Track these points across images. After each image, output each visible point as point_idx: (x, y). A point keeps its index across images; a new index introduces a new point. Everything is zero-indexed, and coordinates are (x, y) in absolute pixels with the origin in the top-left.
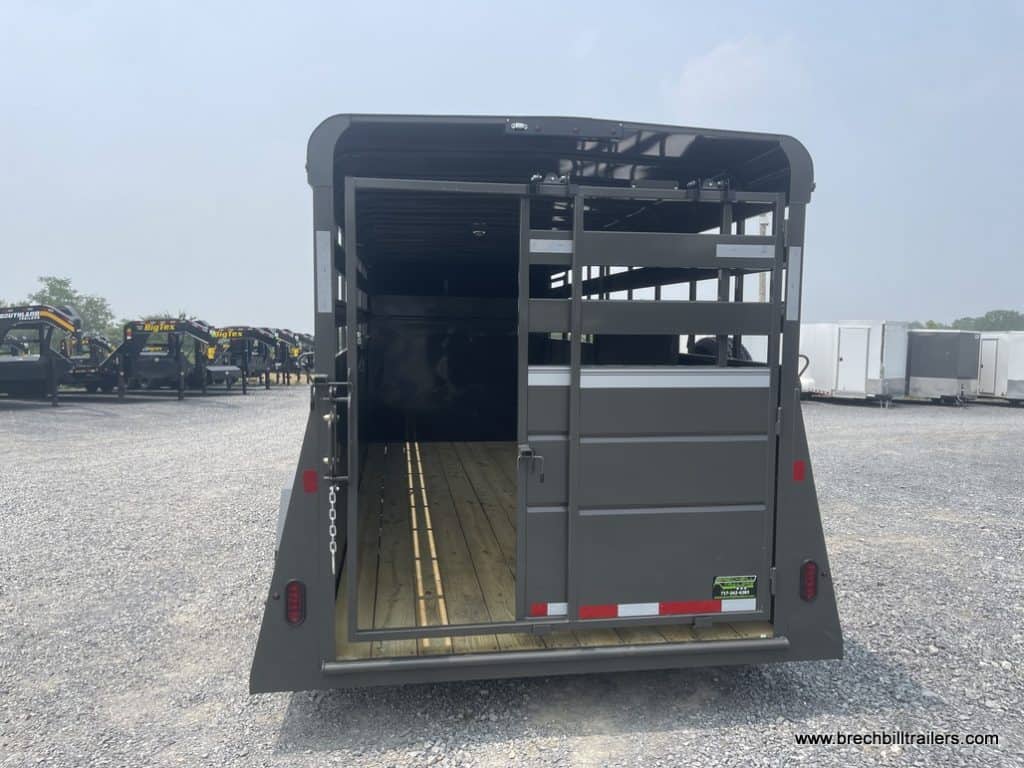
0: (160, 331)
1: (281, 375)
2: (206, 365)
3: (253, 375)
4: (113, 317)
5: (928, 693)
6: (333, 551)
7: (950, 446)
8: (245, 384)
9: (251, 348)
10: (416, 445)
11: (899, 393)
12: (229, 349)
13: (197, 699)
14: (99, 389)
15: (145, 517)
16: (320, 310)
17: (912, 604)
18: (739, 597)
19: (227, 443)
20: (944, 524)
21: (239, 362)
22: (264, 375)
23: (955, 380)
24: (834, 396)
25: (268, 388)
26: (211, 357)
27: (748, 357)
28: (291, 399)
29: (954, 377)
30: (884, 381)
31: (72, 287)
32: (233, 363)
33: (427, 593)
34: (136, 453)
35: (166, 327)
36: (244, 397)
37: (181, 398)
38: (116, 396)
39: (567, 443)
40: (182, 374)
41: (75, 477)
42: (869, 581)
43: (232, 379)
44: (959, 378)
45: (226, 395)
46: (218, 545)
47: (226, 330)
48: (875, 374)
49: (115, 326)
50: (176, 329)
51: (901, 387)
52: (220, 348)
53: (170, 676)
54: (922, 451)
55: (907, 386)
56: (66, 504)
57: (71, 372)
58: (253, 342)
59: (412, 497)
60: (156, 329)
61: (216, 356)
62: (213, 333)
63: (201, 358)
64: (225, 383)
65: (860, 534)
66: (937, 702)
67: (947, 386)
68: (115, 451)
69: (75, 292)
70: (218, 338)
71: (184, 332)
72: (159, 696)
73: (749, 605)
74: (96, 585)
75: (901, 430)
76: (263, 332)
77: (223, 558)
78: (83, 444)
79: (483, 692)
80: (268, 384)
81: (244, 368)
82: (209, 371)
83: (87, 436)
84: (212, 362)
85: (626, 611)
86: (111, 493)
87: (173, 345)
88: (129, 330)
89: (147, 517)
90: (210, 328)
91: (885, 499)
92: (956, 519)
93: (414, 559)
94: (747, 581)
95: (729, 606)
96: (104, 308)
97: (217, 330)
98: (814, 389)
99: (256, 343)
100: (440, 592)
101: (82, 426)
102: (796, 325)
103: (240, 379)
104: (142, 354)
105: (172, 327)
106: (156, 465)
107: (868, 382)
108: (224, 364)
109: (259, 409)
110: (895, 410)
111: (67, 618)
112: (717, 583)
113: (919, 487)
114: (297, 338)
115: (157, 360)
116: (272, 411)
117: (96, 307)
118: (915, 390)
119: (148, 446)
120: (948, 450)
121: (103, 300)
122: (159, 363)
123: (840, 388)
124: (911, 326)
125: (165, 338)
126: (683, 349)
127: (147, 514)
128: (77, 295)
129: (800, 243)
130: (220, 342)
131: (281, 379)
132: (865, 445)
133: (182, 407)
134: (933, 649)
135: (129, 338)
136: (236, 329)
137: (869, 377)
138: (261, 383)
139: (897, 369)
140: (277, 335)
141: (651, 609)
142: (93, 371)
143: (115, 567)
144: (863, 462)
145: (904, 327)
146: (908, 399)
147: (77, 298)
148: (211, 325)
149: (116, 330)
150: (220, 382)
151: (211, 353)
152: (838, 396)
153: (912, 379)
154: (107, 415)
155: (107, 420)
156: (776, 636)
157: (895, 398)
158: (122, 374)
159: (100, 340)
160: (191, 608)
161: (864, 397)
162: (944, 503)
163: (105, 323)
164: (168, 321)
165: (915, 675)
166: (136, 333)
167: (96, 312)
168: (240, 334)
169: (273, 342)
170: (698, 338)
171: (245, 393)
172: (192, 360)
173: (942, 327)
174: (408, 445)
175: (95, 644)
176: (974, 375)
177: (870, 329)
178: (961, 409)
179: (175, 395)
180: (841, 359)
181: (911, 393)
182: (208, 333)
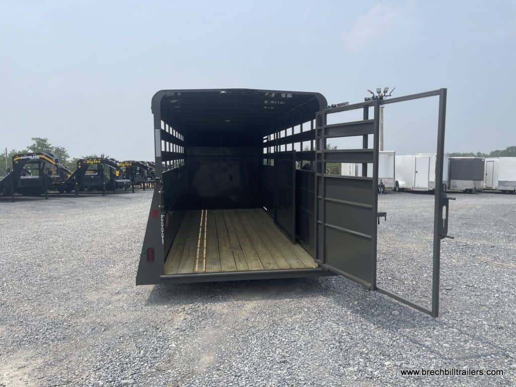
0: (93, 163)
1: (151, 184)
2: (115, 179)
3: (137, 184)
4: (68, 157)
6: (163, 237)
8: (133, 188)
9: (136, 171)
10: (206, 211)
12: (125, 172)
13: (118, 293)
14: (65, 192)
15: (93, 241)
16: (157, 156)
19: (126, 213)
21: (130, 177)
22: (142, 184)
23: (472, 181)
24: (414, 189)
26: (117, 175)
29: (471, 180)
31: (48, 142)
32: (128, 178)
33: (200, 257)
34: (85, 218)
35: (97, 162)
36: (133, 194)
37: (104, 194)
38: (74, 194)
40: (104, 183)
41: (61, 227)
43: (127, 186)
44: (474, 180)
45: (125, 193)
46: (124, 250)
47: (124, 163)
48: (433, 179)
49: (70, 162)
50: (101, 162)
52: (121, 171)
53: (108, 288)
55: (449, 184)
56: (59, 237)
57: (53, 183)
58: (137, 168)
59: (201, 229)
60: (92, 163)
61: (119, 174)
62: (118, 164)
63: (113, 176)
64: (124, 188)
67: (468, 184)
68: (77, 217)
69: (50, 145)
70: (121, 166)
71: (105, 164)
72: (104, 293)
74: (77, 263)
76: (141, 163)
77: (125, 255)
78: (62, 214)
80: (144, 189)
81: (133, 180)
82: (116, 182)
83: (63, 211)
84: (117, 178)
86: (78, 233)
87: (100, 170)
88: (80, 163)
89: (94, 241)
90: (117, 162)
93: (197, 247)
96: (64, 152)
97: (120, 163)
98: (405, 186)
99: (138, 168)
100: (205, 257)
101: (60, 207)
103: (131, 186)
104: (86, 174)
105: (99, 162)
106: (96, 222)
107: (430, 183)
108: (124, 179)
109: (140, 199)
111: (67, 273)
115: (92, 177)
116: (146, 200)
117: (60, 152)
118: (454, 187)
119: (91, 215)
121: (64, 149)
123: (416, 186)
124: (451, 155)
125: (96, 167)
127: (94, 240)
128: (51, 146)
130: (121, 168)
131: (151, 186)
133: (104, 199)
135: (80, 167)
136: (129, 162)
137: (430, 180)
138: (141, 188)
140: (148, 164)
142: (63, 183)
143: (83, 257)
145: (448, 156)
146: (449, 191)
147: (51, 148)
148: (117, 160)
149: (71, 163)
150: (121, 187)
151: (117, 173)
152: (416, 190)
153: (451, 181)
154: (71, 202)
155: (71, 204)
158: (77, 183)
159: (65, 168)
160: (114, 269)
161: (428, 190)
163: (65, 160)
164: (97, 159)
166: (82, 165)
167: (60, 155)
168: (131, 164)
169: (146, 168)
171: (133, 192)
172: (109, 177)
174: (203, 211)
175: (79, 280)
176: (482, 179)
177: (430, 158)
178: (475, 195)
179: (101, 193)
180: (417, 172)
181: (451, 188)
182: (116, 164)
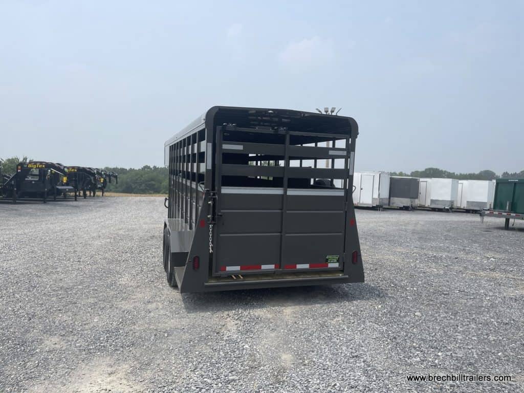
2: (56, 185)
5: (390, 295)
7: (405, 226)
8: (76, 196)
11: (385, 204)
17: (387, 274)
18: (333, 262)
20: (400, 252)
23: (409, 199)
24: (359, 205)
25: (85, 198)
26: (65, 181)
27: (334, 186)
28: (103, 204)
30: (380, 199)
37: (45, 202)
39: (282, 213)
40: (45, 190)
42: (372, 268)
44: (411, 198)
45: (66, 201)
48: (376, 196)
50: (46, 167)
51: (387, 202)
54: (394, 228)
55: (389, 202)
62: (66, 169)
65: (370, 255)
66: (393, 297)
67: (405, 202)
71: (50, 168)
73: (336, 265)
75: (387, 220)
79: (249, 298)
80: (85, 196)
81: (76, 188)
82: (58, 189)
85: (299, 266)
87: (42, 175)
88: (19, 167)
90: (65, 167)
91: (379, 244)
92: (404, 251)
94: (336, 257)
95: (330, 265)
102: (352, 176)
104: (26, 179)
107: (373, 199)
110: (384, 212)
112: (327, 258)
113: (391, 240)
114: (103, 173)
115: (33, 182)
118: (393, 203)
120: (403, 227)
122: (35, 184)
123: (361, 202)
124: (391, 174)
126: (312, 183)
129: (354, 150)
132: (371, 225)
133: (41, 206)
134: (392, 285)
135: (19, 171)
136: (74, 168)
137: (374, 197)
139: (385, 194)
141: (306, 266)
144: (371, 232)
145: (388, 175)
146: (389, 207)
148: (65, 165)
153: (391, 198)
156: (344, 275)
157: (384, 207)
158: (15, 189)
161: (371, 206)
162: (400, 245)
164: (42, 163)
165: (386, 292)
166: (23, 169)
168: (76, 170)
170: (317, 179)
171: (76, 200)
173: (406, 175)
176: (417, 197)
177: (374, 176)
178: (411, 212)
179: (42, 201)
180: (362, 189)
181: (391, 205)
182: (64, 169)
